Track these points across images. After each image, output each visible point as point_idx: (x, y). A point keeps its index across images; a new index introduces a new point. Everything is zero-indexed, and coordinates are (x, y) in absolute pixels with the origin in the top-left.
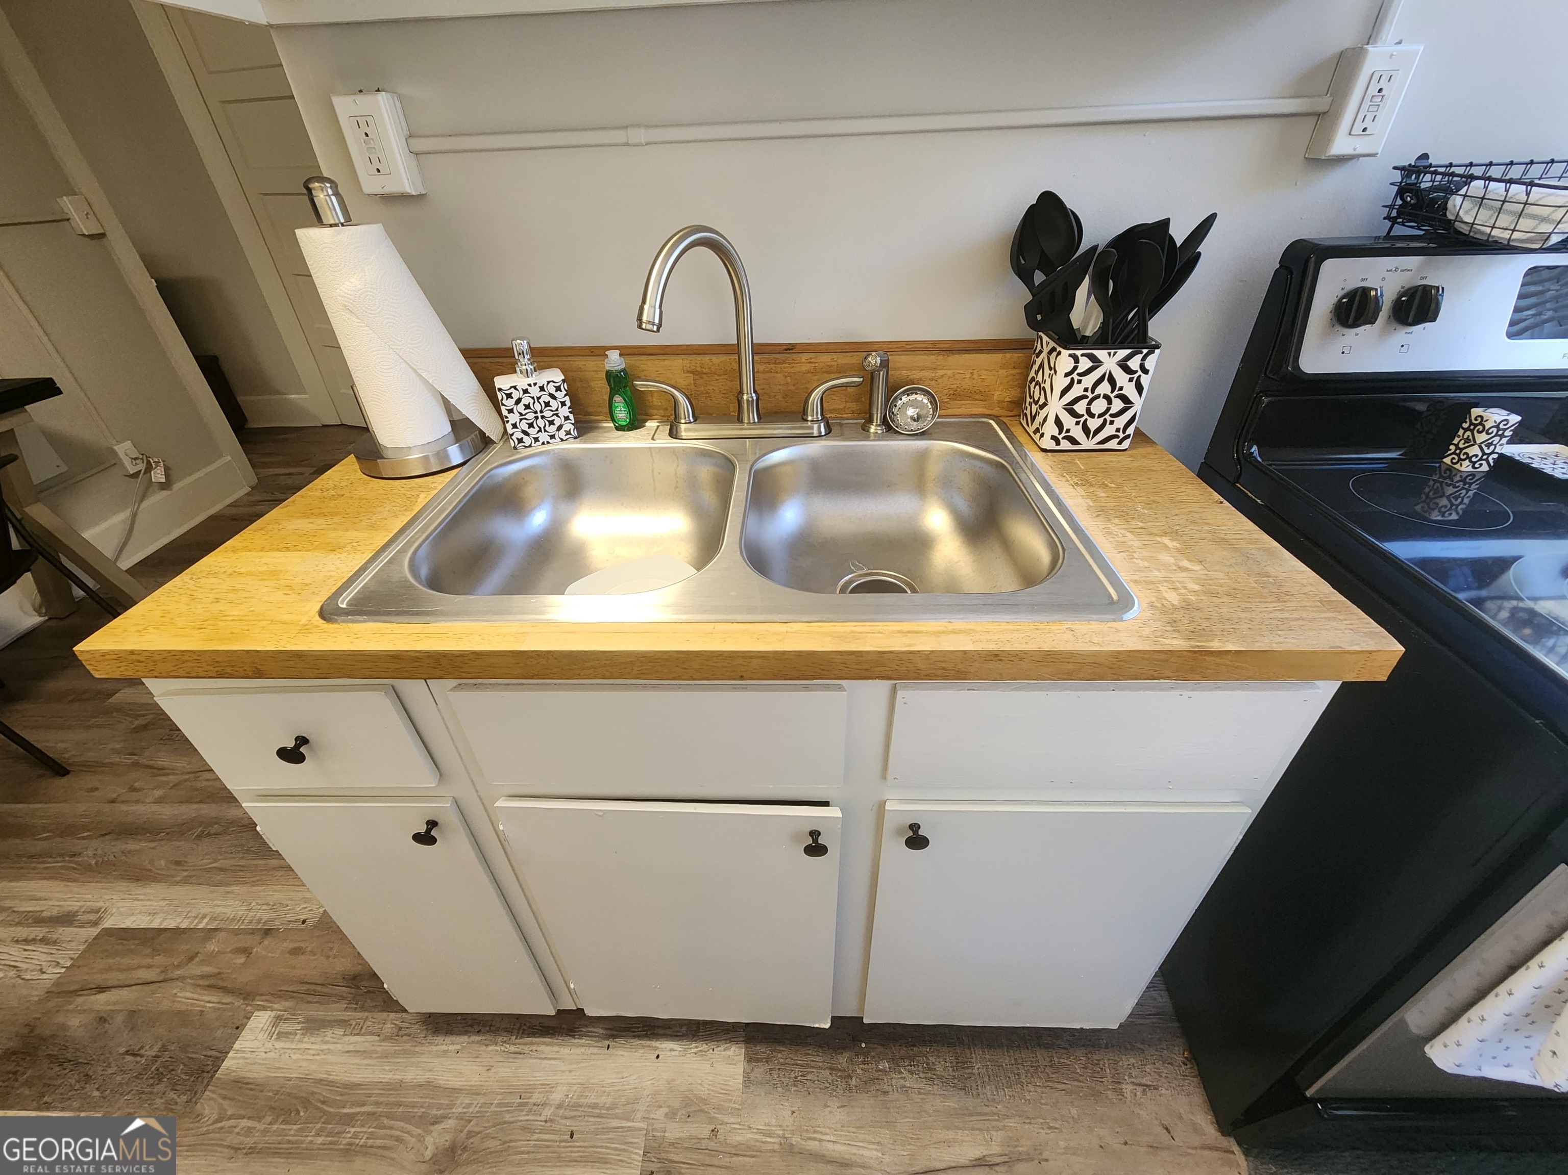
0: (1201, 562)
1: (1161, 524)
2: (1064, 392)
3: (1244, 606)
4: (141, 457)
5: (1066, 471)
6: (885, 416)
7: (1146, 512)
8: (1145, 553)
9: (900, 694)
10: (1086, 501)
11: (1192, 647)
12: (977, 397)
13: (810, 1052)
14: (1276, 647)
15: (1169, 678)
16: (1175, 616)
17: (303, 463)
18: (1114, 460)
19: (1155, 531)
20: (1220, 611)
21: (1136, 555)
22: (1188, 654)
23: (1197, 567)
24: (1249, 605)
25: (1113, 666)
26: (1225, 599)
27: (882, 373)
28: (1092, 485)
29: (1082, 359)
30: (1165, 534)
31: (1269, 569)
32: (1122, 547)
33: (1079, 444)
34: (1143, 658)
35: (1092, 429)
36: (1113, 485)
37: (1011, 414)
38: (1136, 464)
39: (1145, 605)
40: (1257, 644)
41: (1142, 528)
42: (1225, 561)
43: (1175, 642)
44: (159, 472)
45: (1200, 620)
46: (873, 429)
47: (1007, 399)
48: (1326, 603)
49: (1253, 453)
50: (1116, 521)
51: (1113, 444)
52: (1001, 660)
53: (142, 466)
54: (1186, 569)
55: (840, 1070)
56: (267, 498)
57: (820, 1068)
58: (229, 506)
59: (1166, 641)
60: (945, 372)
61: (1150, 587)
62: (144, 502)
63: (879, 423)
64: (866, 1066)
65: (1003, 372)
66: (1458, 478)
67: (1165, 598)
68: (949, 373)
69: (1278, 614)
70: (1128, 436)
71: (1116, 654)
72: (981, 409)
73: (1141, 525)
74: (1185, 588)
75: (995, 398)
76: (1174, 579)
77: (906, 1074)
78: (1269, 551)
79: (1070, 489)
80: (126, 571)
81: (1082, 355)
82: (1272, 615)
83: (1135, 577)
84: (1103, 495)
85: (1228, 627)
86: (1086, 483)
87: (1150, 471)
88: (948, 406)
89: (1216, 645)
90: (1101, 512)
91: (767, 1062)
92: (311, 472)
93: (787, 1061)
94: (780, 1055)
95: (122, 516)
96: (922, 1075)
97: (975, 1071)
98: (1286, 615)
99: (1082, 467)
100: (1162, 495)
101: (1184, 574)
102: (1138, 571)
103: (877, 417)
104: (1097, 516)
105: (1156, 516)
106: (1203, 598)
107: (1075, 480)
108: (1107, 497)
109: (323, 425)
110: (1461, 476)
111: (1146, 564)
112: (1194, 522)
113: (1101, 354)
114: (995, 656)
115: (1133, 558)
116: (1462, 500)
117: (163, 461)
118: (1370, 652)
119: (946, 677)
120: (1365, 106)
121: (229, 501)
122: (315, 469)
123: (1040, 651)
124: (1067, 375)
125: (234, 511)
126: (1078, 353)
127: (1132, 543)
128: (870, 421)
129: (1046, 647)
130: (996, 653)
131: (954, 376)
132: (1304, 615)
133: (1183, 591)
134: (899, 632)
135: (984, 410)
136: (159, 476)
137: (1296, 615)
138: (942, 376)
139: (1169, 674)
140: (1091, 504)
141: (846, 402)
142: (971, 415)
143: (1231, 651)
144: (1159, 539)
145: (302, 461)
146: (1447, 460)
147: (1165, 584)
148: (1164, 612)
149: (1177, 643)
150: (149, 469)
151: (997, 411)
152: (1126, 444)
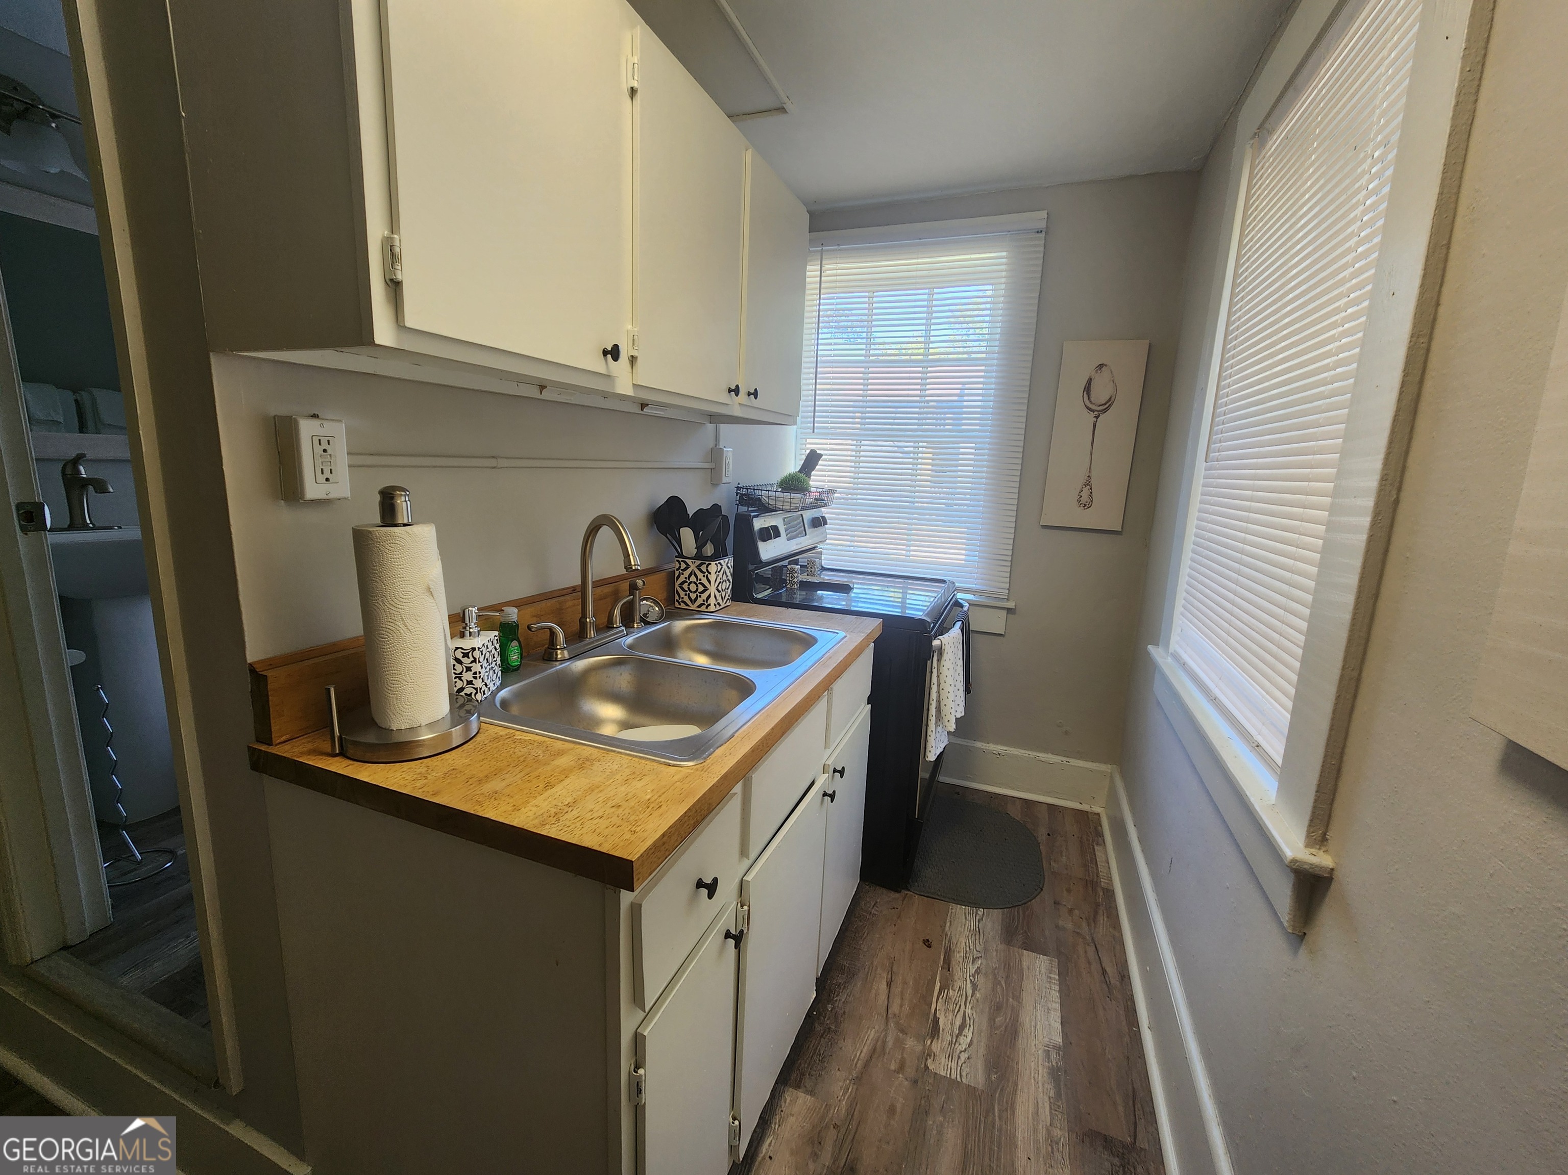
13: (807, 1046)
55: (824, 1032)
57: (819, 1044)
64: (827, 1017)
77: (838, 998)
91: (804, 1075)
93: (808, 1062)
94: (803, 1065)
96: (841, 991)
97: (847, 965)
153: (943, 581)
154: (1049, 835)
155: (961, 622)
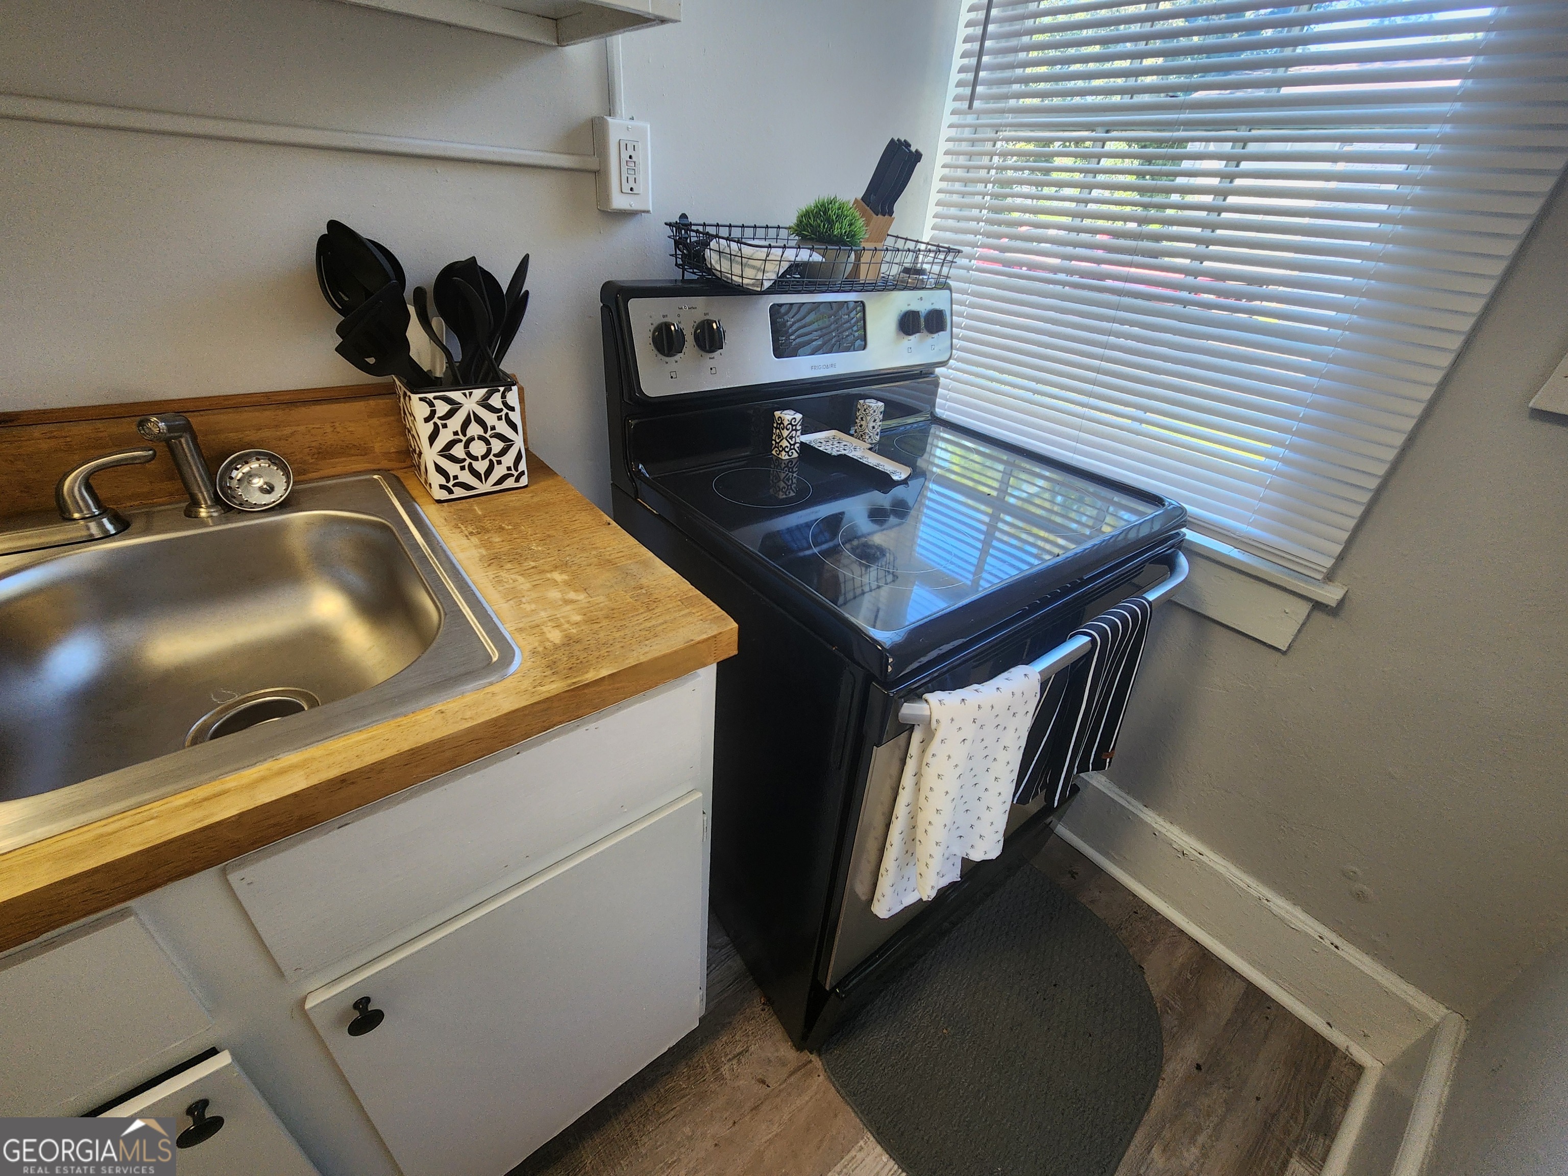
0: (585, 590)
1: (553, 559)
2: (432, 438)
3: (619, 625)
5: (462, 521)
6: (216, 493)
7: (540, 549)
8: (534, 595)
9: (233, 878)
10: (480, 550)
11: (570, 686)
12: (353, 452)
14: (643, 659)
15: (561, 723)
16: (555, 656)
18: (514, 499)
19: (546, 568)
20: (597, 637)
21: (524, 600)
22: (566, 694)
23: (581, 597)
24: (624, 623)
25: (496, 735)
26: (604, 623)
27: (183, 440)
28: (488, 531)
29: (437, 403)
30: (556, 567)
31: (644, 581)
32: (513, 595)
33: (474, 488)
34: (525, 715)
35: (482, 472)
36: (510, 527)
37: (403, 465)
38: (536, 499)
39: (527, 654)
40: (627, 662)
41: (533, 568)
42: (608, 583)
43: (554, 686)
45: (578, 653)
46: (203, 512)
47: (393, 450)
48: (686, 601)
49: (641, 470)
50: (509, 566)
51: (510, 483)
52: (353, 783)
54: (572, 602)
59: (543, 689)
60: (295, 428)
61: (534, 631)
63: (209, 502)
65: (374, 421)
66: (783, 466)
67: (548, 640)
68: (302, 428)
69: (648, 624)
70: (523, 473)
71: (494, 722)
72: (365, 465)
73: (533, 564)
74: (568, 622)
75: (377, 450)
76: (558, 616)
78: (645, 564)
79: (465, 541)
81: (435, 398)
82: (642, 627)
83: (521, 625)
84: (498, 540)
85: (603, 652)
86: (482, 530)
87: (548, 504)
88: (318, 467)
89: (591, 676)
90: (494, 560)
98: (654, 622)
99: (480, 513)
100: (558, 527)
101: (569, 608)
102: (523, 617)
103: (204, 495)
104: (489, 565)
105: (548, 551)
106: (583, 628)
107: (470, 529)
108: (503, 541)
110: (785, 464)
111: (533, 606)
112: (583, 550)
113: (456, 395)
114: (344, 781)
115: (521, 602)
116: (792, 481)
118: (715, 637)
119: (286, 833)
120: (624, 168)
123: (401, 754)
124: (427, 420)
126: (430, 396)
127: (522, 586)
128: (196, 504)
129: (406, 746)
130: (342, 778)
131: (309, 431)
132: (667, 618)
133: (566, 626)
134: (186, 805)
135: (369, 465)
137: (661, 621)
138: (292, 434)
139: (558, 719)
140: (484, 553)
141: (151, 482)
142: (354, 472)
143: (604, 677)
144: (549, 575)
146: (774, 452)
147: (550, 624)
148: (545, 656)
149: (554, 687)
151: (385, 464)
152: (524, 481)
153: (1155, 500)
154: (1199, 1067)
155: (1088, 639)
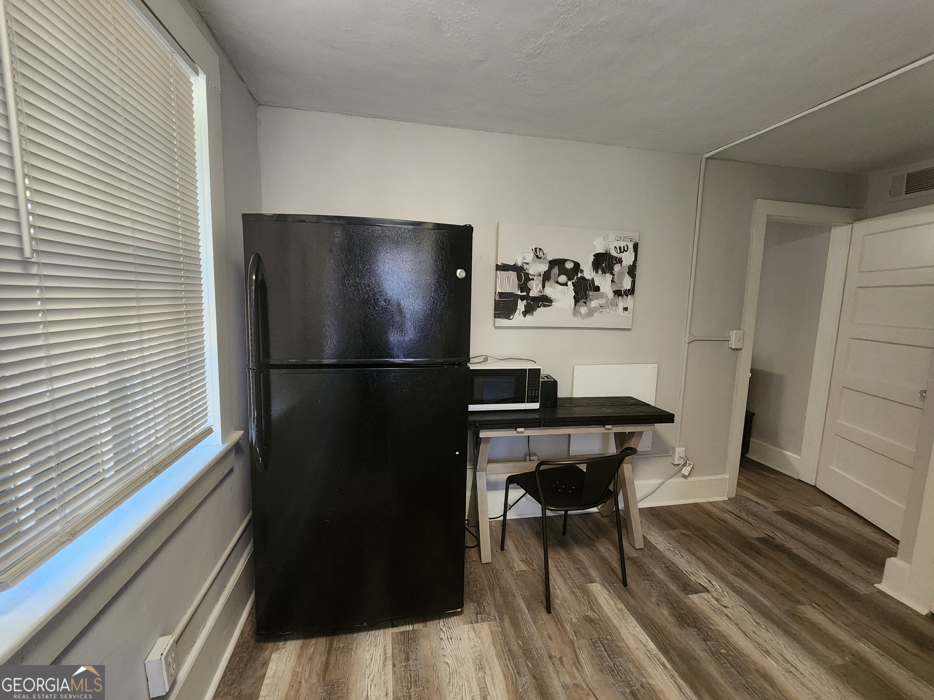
4: (685, 458)
17: (771, 500)
44: (688, 469)
53: (682, 462)
56: (735, 512)
58: (710, 502)
62: (670, 479)
80: (639, 509)
92: (774, 510)
95: (656, 481)
109: (799, 480)
117: (693, 465)
121: (711, 500)
122: (779, 510)
125: (710, 508)
136: (686, 471)
145: (771, 498)
150: (684, 465)
